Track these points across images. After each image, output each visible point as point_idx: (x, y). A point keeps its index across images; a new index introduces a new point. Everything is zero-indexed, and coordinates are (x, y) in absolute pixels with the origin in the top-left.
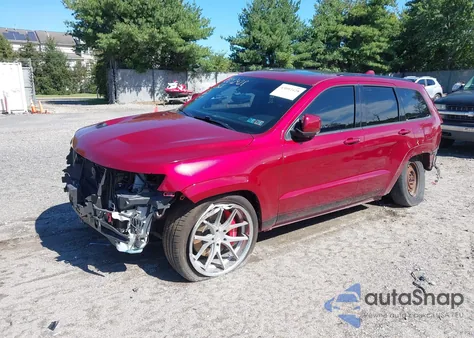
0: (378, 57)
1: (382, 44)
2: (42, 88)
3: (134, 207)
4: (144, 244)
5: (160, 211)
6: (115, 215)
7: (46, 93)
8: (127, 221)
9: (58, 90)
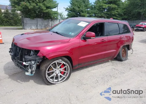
0: (117, 15)
1: (118, 11)
2: (11, 24)
3: (30, 61)
4: (34, 73)
5: (38, 62)
6: (24, 63)
7: (12, 26)
8: (28, 65)
9: (16, 24)
